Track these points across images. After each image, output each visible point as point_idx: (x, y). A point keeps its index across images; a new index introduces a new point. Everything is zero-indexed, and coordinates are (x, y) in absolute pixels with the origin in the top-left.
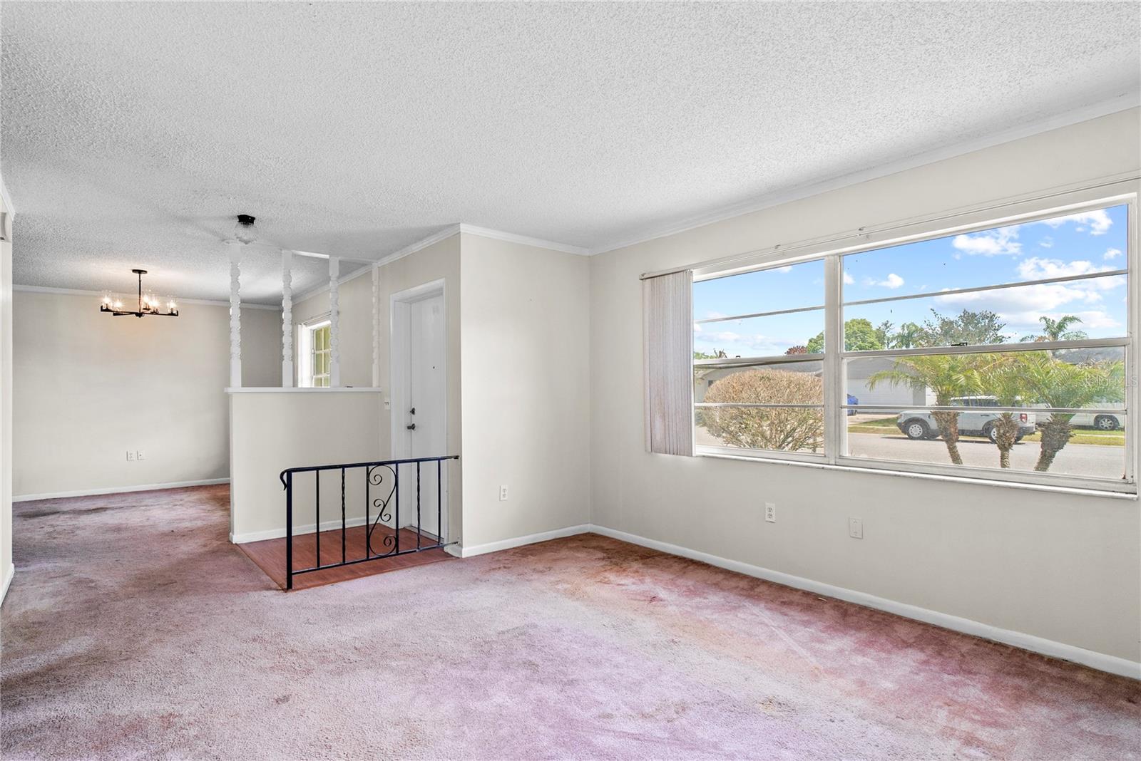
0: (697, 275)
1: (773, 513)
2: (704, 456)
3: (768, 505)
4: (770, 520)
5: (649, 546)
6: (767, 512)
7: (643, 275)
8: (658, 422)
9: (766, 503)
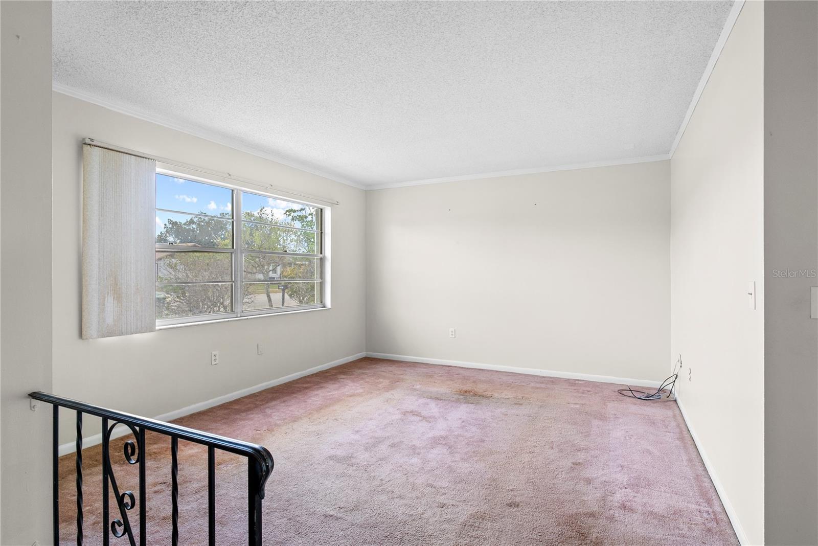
0: (158, 169)
1: (217, 357)
2: (164, 329)
4: (215, 363)
6: (213, 358)
7: (92, 140)
8: (110, 303)
9: (213, 352)
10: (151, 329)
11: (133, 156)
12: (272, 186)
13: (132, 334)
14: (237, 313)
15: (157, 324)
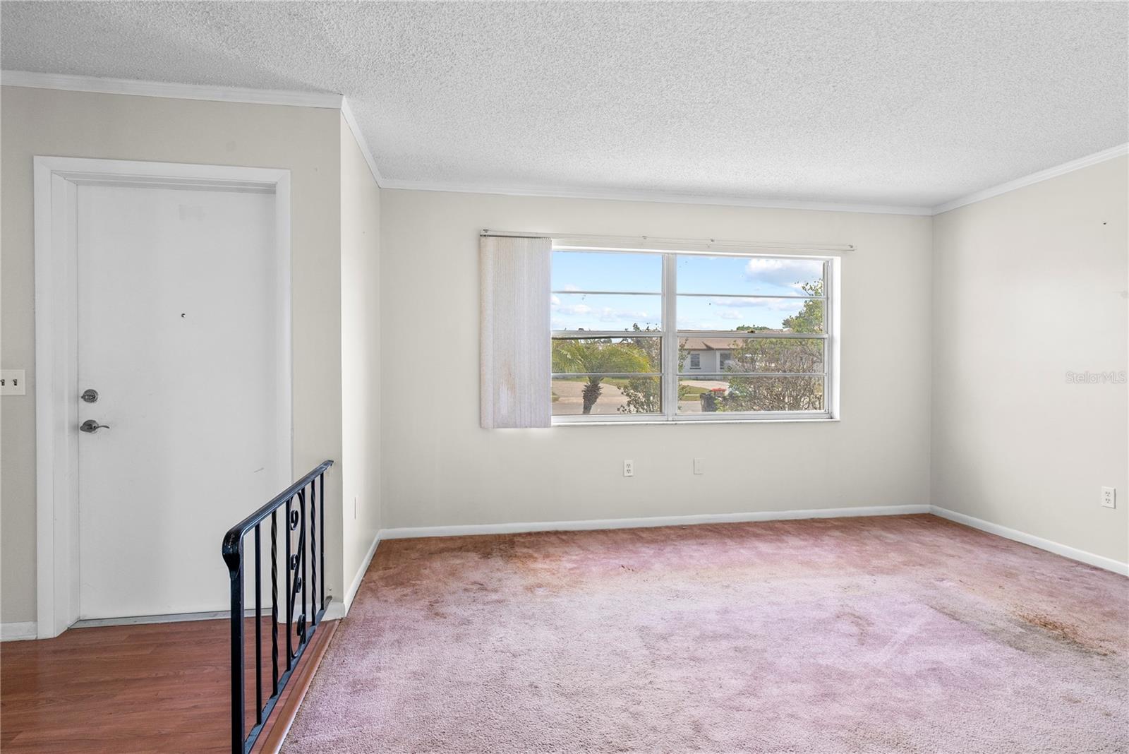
0: (555, 246)
1: (631, 468)
2: (559, 426)
3: (627, 462)
4: (629, 475)
5: (485, 533)
6: (626, 469)
7: (486, 231)
8: (505, 395)
9: (625, 461)
10: (546, 424)
11: (526, 239)
12: (712, 241)
13: (526, 427)
14: (667, 415)
15: (552, 420)
